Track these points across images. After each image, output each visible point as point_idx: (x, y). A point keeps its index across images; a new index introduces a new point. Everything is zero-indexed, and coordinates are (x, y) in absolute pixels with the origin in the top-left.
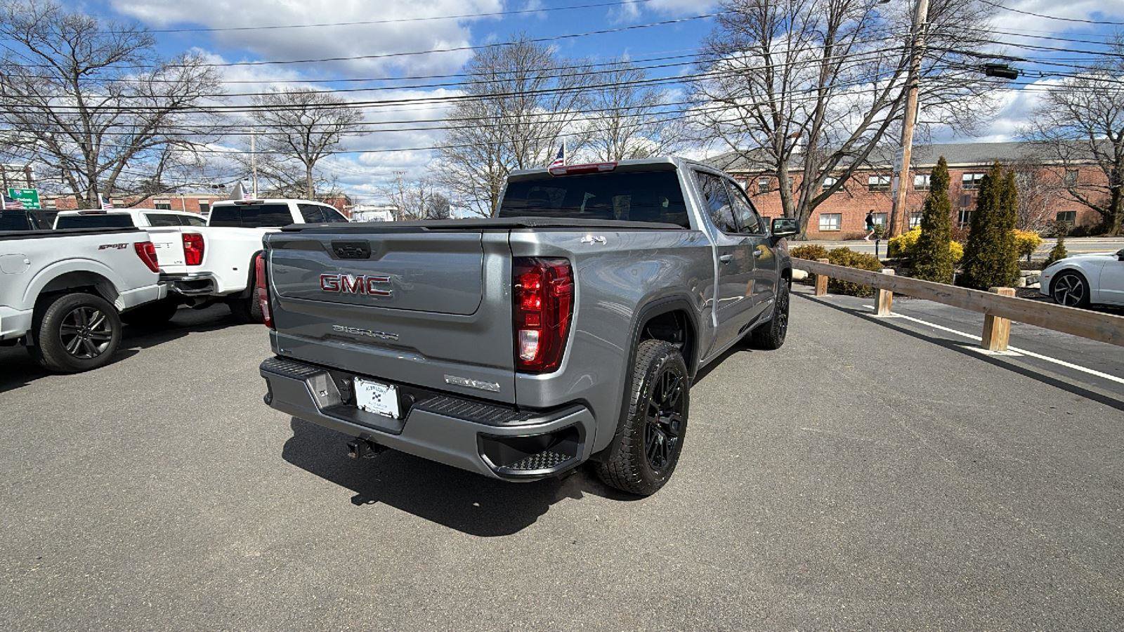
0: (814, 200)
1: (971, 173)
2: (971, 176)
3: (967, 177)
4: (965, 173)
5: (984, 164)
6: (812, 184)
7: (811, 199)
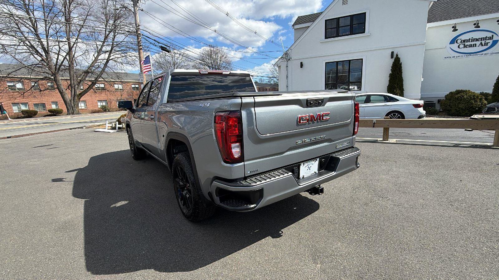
0: (80, 94)
1: (134, 84)
2: (134, 85)
3: (133, 86)
4: (132, 84)
5: (138, 81)
6: (77, 86)
7: (78, 93)
